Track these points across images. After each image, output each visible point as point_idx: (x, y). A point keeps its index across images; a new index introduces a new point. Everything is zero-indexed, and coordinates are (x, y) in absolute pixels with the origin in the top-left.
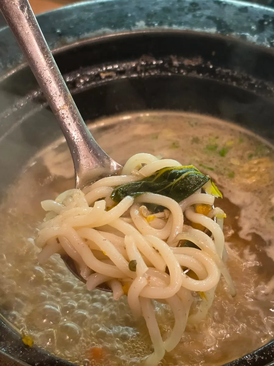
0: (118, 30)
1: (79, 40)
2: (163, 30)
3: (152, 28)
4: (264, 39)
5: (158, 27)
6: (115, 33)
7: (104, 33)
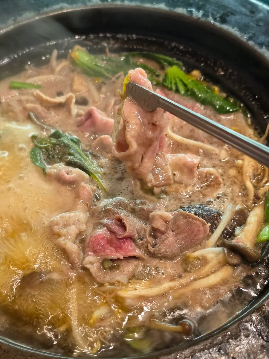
0: (74, 6)
1: (39, 14)
2: (116, 5)
3: (106, 3)
4: (209, 15)
5: (112, 3)
6: (71, 9)
7: (62, 8)
